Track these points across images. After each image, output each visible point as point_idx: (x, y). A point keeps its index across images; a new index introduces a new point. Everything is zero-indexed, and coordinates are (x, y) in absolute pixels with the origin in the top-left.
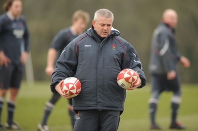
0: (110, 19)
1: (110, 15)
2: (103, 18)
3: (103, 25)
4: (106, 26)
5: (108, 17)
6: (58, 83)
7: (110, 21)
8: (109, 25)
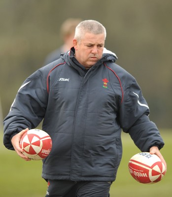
0: (101, 35)
1: (100, 29)
2: (91, 35)
3: (92, 46)
4: (95, 47)
5: (98, 34)
6: (17, 132)
7: (102, 38)
8: (99, 46)
